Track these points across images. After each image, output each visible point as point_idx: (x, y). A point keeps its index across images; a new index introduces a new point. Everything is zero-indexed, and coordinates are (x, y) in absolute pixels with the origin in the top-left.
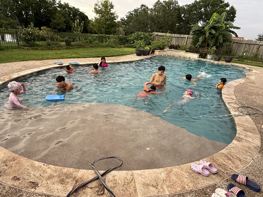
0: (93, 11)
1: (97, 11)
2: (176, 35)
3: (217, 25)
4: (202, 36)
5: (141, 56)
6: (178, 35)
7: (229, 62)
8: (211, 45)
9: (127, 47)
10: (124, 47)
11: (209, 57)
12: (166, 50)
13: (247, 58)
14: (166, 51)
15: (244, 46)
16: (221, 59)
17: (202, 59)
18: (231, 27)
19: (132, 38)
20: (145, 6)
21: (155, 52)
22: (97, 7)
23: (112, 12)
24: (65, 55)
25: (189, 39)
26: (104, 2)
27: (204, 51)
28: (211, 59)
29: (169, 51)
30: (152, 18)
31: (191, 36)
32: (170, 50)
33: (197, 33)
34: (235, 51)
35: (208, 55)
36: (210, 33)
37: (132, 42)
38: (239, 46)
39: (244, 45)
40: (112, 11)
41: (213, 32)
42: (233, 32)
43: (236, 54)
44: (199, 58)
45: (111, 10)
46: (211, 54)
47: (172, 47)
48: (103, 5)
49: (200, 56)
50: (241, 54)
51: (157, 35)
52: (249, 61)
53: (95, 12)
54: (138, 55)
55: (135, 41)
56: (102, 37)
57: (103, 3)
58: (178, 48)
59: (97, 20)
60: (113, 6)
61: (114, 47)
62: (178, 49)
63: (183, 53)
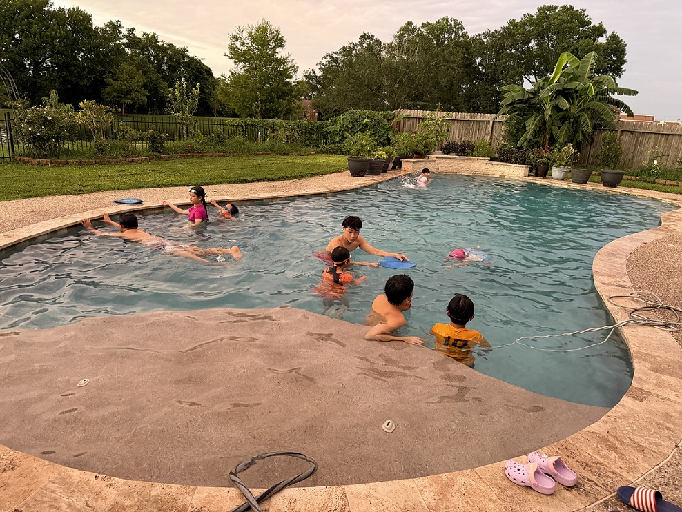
0: (225, 55)
1: (237, 55)
2: (460, 116)
3: (572, 86)
4: (533, 118)
5: (363, 176)
6: (468, 116)
7: (613, 185)
8: (561, 141)
9: (326, 152)
10: (317, 153)
11: (556, 172)
12: (433, 157)
13: (663, 174)
14: (435, 161)
15: (652, 141)
16: (590, 179)
17: (539, 181)
18: (614, 91)
19: (338, 127)
20: (371, 38)
21: (404, 165)
22: (238, 44)
23: (278, 56)
24: (148, 179)
25: (497, 125)
26: (257, 31)
27: (542, 157)
28: (562, 180)
29: (442, 161)
30: (393, 71)
31: (502, 118)
32: (445, 158)
33: (520, 110)
34: (630, 156)
35: (554, 168)
36: (556, 108)
37: (338, 139)
38: (637, 140)
39: (653, 136)
40: (281, 53)
41: (564, 103)
42: (619, 104)
43: (632, 163)
44: (529, 175)
45: (278, 50)
46: (560, 165)
47: (450, 149)
48: (254, 39)
49: (531, 170)
50: (645, 163)
51: (408, 118)
52: (668, 182)
53: (231, 58)
54: (357, 173)
55: (347, 134)
56: (252, 125)
57: (254, 32)
58: (467, 151)
59: (236, 78)
60: (282, 39)
61: (287, 154)
62: (467, 155)
63: (483, 165)
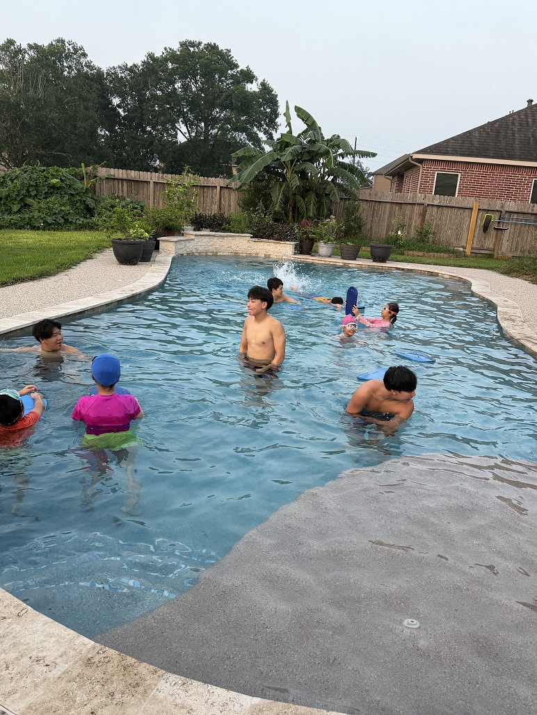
5: (135, 264)
7: (383, 261)
8: (312, 213)
11: (323, 248)
13: (407, 245)
16: (360, 253)
17: (309, 259)
21: (162, 245)
25: (226, 191)
27: (307, 232)
28: (330, 257)
34: (369, 226)
35: (320, 244)
41: (312, 169)
42: (352, 170)
43: (372, 235)
44: (295, 254)
49: (296, 248)
52: (415, 253)
58: (224, 225)
63: (245, 242)
